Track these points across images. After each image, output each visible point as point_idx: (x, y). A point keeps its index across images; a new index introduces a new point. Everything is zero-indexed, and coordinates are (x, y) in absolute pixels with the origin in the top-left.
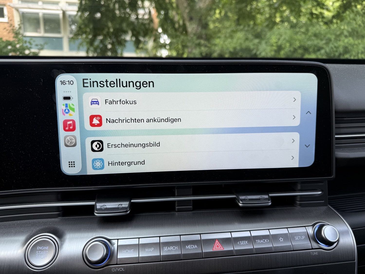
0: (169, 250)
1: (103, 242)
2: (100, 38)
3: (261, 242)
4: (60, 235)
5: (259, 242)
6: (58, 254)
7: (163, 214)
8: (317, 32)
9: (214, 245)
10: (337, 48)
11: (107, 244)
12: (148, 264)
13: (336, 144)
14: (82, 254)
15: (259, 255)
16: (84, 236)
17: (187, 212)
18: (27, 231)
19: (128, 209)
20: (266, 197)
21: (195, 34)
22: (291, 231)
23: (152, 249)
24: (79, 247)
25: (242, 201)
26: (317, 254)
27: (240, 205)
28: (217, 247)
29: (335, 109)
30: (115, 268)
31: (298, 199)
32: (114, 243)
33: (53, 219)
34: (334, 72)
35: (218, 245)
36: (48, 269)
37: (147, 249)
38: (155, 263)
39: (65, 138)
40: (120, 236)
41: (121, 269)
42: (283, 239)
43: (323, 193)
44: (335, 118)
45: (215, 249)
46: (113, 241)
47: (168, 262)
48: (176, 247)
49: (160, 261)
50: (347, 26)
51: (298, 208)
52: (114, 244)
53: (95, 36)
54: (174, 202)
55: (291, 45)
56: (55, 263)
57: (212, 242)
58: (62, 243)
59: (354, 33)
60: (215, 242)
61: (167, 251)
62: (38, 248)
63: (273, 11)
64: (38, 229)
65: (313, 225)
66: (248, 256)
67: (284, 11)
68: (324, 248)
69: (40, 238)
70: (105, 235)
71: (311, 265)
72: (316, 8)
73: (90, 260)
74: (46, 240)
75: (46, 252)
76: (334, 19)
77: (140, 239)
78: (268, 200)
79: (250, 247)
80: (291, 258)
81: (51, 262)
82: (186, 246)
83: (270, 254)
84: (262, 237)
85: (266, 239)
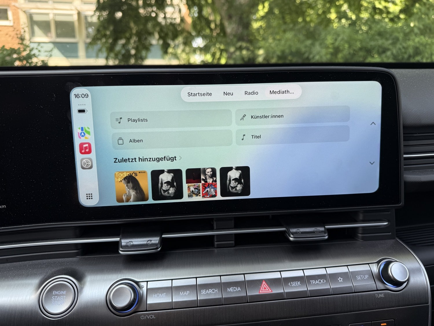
0: (207, 293)
1: (130, 285)
2: (122, 42)
3: (316, 282)
4: (79, 278)
5: (314, 283)
6: (78, 300)
7: (200, 251)
8: (382, 30)
9: (260, 287)
10: (406, 48)
11: (135, 287)
12: (183, 310)
13: (405, 165)
14: (105, 299)
15: (314, 298)
16: (108, 277)
17: (229, 248)
18: (41, 273)
19: (159, 246)
20: (322, 229)
21: (235, 36)
22: (352, 269)
23: (188, 292)
24: (102, 290)
25: (293, 235)
26: (383, 296)
27: (291, 239)
28: (264, 289)
29: (403, 124)
30: (144, 315)
31: (360, 232)
32: (142, 286)
33: (71, 259)
34: (401, 79)
35: (265, 287)
36: (66, 317)
37: (182, 293)
38: (191, 309)
40: (149, 278)
41: (151, 317)
42: (342, 279)
43: (390, 223)
44: (404, 134)
45: (262, 292)
46: (142, 284)
47: (207, 308)
48: (216, 290)
49: (198, 307)
50: (418, 22)
51: (360, 242)
53: (115, 41)
54: (212, 236)
55: (350, 46)
56: (74, 311)
57: (258, 283)
58: (82, 286)
59: (425, 31)
60: (262, 283)
61: (205, 294)
62: (54, 293)
63: (328, 5)
64: (53, 270)
65: (378, 262)
66: (301, 300)
67: (341, 6)
68: (391, 289)
69: (56, 281)
70: (132, 277)
71: (376, 309)
72: (379, 1)
73: (115, 306)
74: (63, 283)
75: (64, 297)
76: (401, 14)
77: (173, 280)
78: (324, 233)
79: (304, 289)
80: (352, 302)
81: (70, 309)
82: (228, 289)
83: (327, 297)
84: (317, 277)
85: (322, 280)
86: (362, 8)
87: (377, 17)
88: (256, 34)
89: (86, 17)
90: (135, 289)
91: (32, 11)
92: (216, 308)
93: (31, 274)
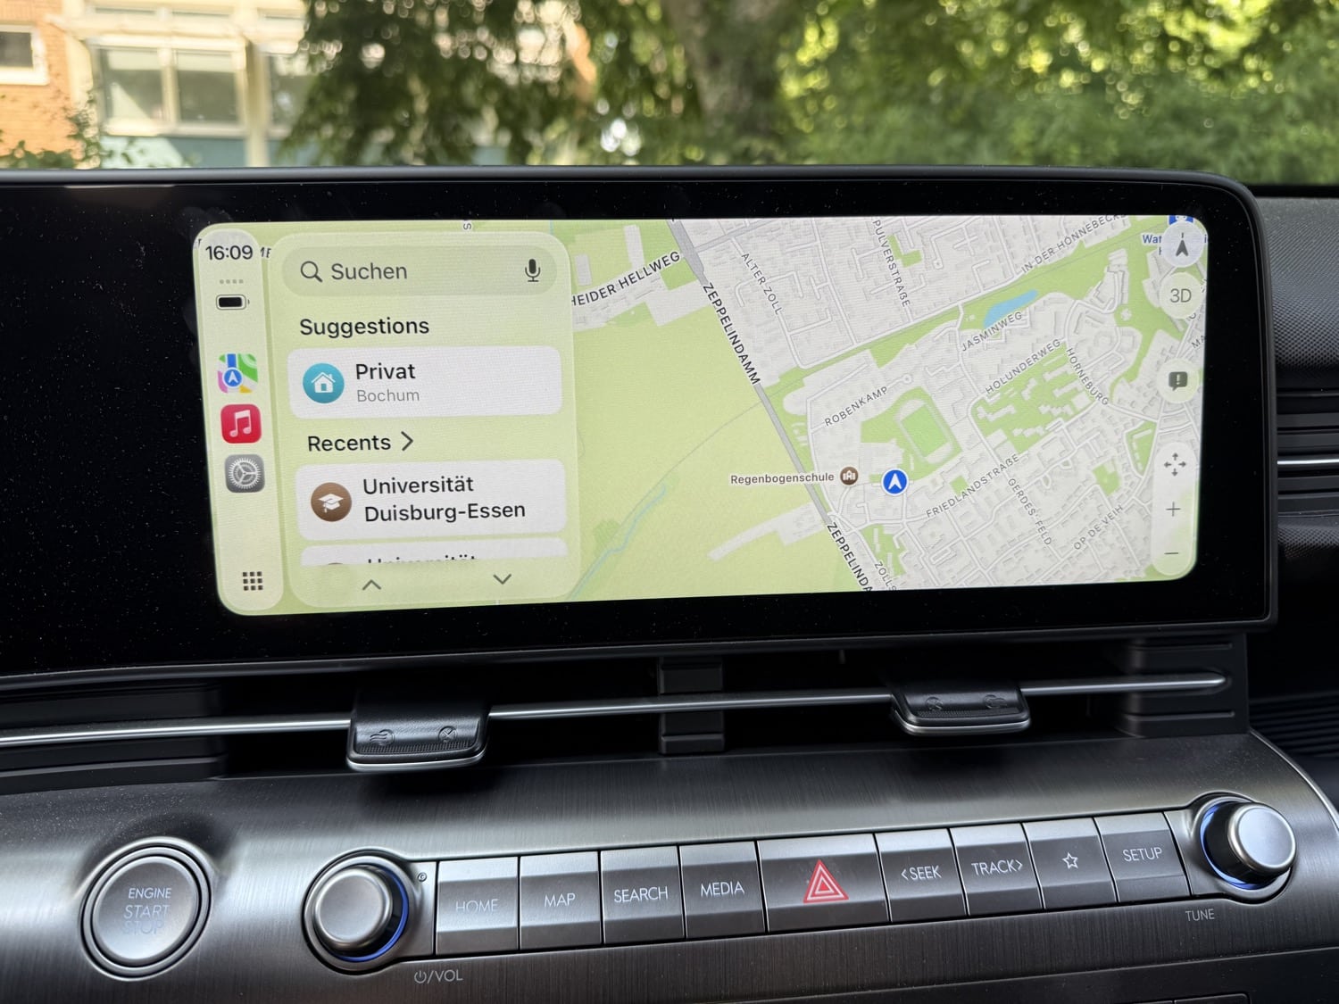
0: (635, 900)
1: (379, 871)
2: (384, 136)
3: (992, 869)
4: (215, 844)
5: (984, 871)
6: (208, 920)
7: (612, 764)
9: (808, 882)
11: (396, 877)
12: (552, 955)
13: (1281, 493)
14: (299, 916)
15: (985, 921)
16: (309, 847)
17: (706, 757)
18: (91, 830)
19: (478, 745)
20: (1010, 697)
21: (729, 118)
22: (1108, 827)
23: (571, 897)
24: (290, 889)
25: (916, 714)
26: (1212, 916)
27: (910, 728)
28: (820, 890)
29: (1277, 352)
30: (427, 969)
31: (1134, 707)
32: (421, 874)
33: (192, 785)
35: (823, 884)
36: (170, 972)
37: (550, 899)
38: (580, 953)
39: (228, 462)
40: (445, 849)
41: (450, 976)
42: (1076, 859)
43: (1230, 682)
44: (1279, 390)
45: (814, 898)
46: (420, 868)
47: (632, 949)
48: (663, 890)
49: (602, 945)
51: (1133, 737)
52: (424, 877)
53: (363, 133)
54: (654, 717)
56: (188, 960)
57: (802, 870)
58: (224, 874)
60: (813, 871)
61: (627, 904)
62: (130, 893)
64: (132, 820)
65: (1194, 807)
66: (943, 925)
67: (1061, 30)
68: (1237, 894)
69: (139, 855)
70: (389, 847)
71: (1186, 959)
72: (1177, 18)
73: (330, 940)
74: (164, 862)
75: (163, 909)
76: (1249, 56)
77: (522, 858)
78: (1018, 711)
79: (950, 889)
80: (1108, 934)
81: (182, 947)
82: (703, 887)
83: (1026, 919)
84: (993, 851)
85: (1012, 861)
89: (271, 60)
90: (395, 883)
91: (108, 41)
92: (664, 951)
93: (60, 830)
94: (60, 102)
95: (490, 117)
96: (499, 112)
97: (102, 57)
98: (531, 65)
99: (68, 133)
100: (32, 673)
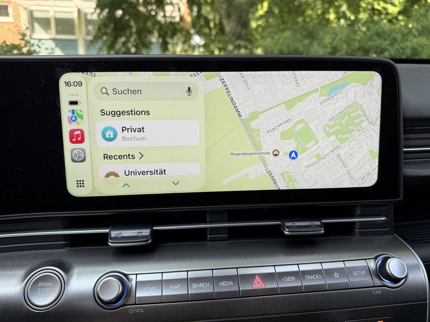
0: (199, 287)
1: (118, 277)
3: (311, 278)
4: (66, 269)
5: (309, 278)
6: (64, 292)
7: (192, 244)
9: (253, 281)
10: (404, 49)
11: (123, 279)
12: (173, 304)
13: (404, 159)
14: (93, 291)
15: (309, 294)
16: (96, 270)
17: (222, 242)
18: (27, 264)
19: (150, 238)
20: (318, 223)
22: (348, 264)
23: (179, 286)
24: (90, 283)
25: (288, 229)
26: (380, 293)
27: (286, 233)
28: (257, 284)
30: (133, 308)
31: (357, 227)
32: (131, 279)
33: (59, 250)
35: (258, 282)
36: (52, 309)
37: (172, 286)
38: (181, 304)
39: (72, 151)
40: (139, 271)
41: (140, 310)
42: (338, 274)
43: (388, 219)
44: (404, 127)
45: (255, 286)
46: (131, 277)
47: (198, 302)
48: (208, 284)
49: (188, 301)
51: (357, 237)
53: (116, 39)
54: (205, 229)
55: (348, 46)
56: (61, 302)
57: (252, 278)
58: (69, 278)
60: (255, 278)
61: (196, 288)
62: (40, 284)
63: (327, 5)
64: (40, 261)
65: (375, 258)
66: (296, 295)
67: (340, 6)
68: (389, 286)
69: (44, 272)
70: (121, 270)
71: (372, 306)
72: (378, 3)
73: (102, 299)
74: (50, 275)
75: (50, 289)
76: (400, 15)
77: (163, 274)
78: (320, 228)
79: (298, 284)
80: (348, 298)
81: (56, 301)
82: (220, 283)
83: (322, 293)
84: (312, 272)
85: (318, 275)
86: (361, 9)
87: (376, 18)
88: (255, 33)
89: (86, 15)
90: (123, 281)
91: (33, 8)
92: (207, 303)
93: (17, 264)
94: (17, 28)
95: (156, 34)
96: (159, 32)
97: (31, 13)
98: (169, 17)
99: (19, 38)
100: (8, 215)
